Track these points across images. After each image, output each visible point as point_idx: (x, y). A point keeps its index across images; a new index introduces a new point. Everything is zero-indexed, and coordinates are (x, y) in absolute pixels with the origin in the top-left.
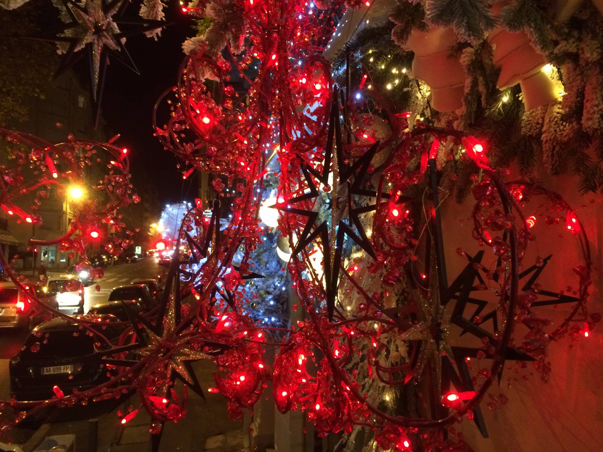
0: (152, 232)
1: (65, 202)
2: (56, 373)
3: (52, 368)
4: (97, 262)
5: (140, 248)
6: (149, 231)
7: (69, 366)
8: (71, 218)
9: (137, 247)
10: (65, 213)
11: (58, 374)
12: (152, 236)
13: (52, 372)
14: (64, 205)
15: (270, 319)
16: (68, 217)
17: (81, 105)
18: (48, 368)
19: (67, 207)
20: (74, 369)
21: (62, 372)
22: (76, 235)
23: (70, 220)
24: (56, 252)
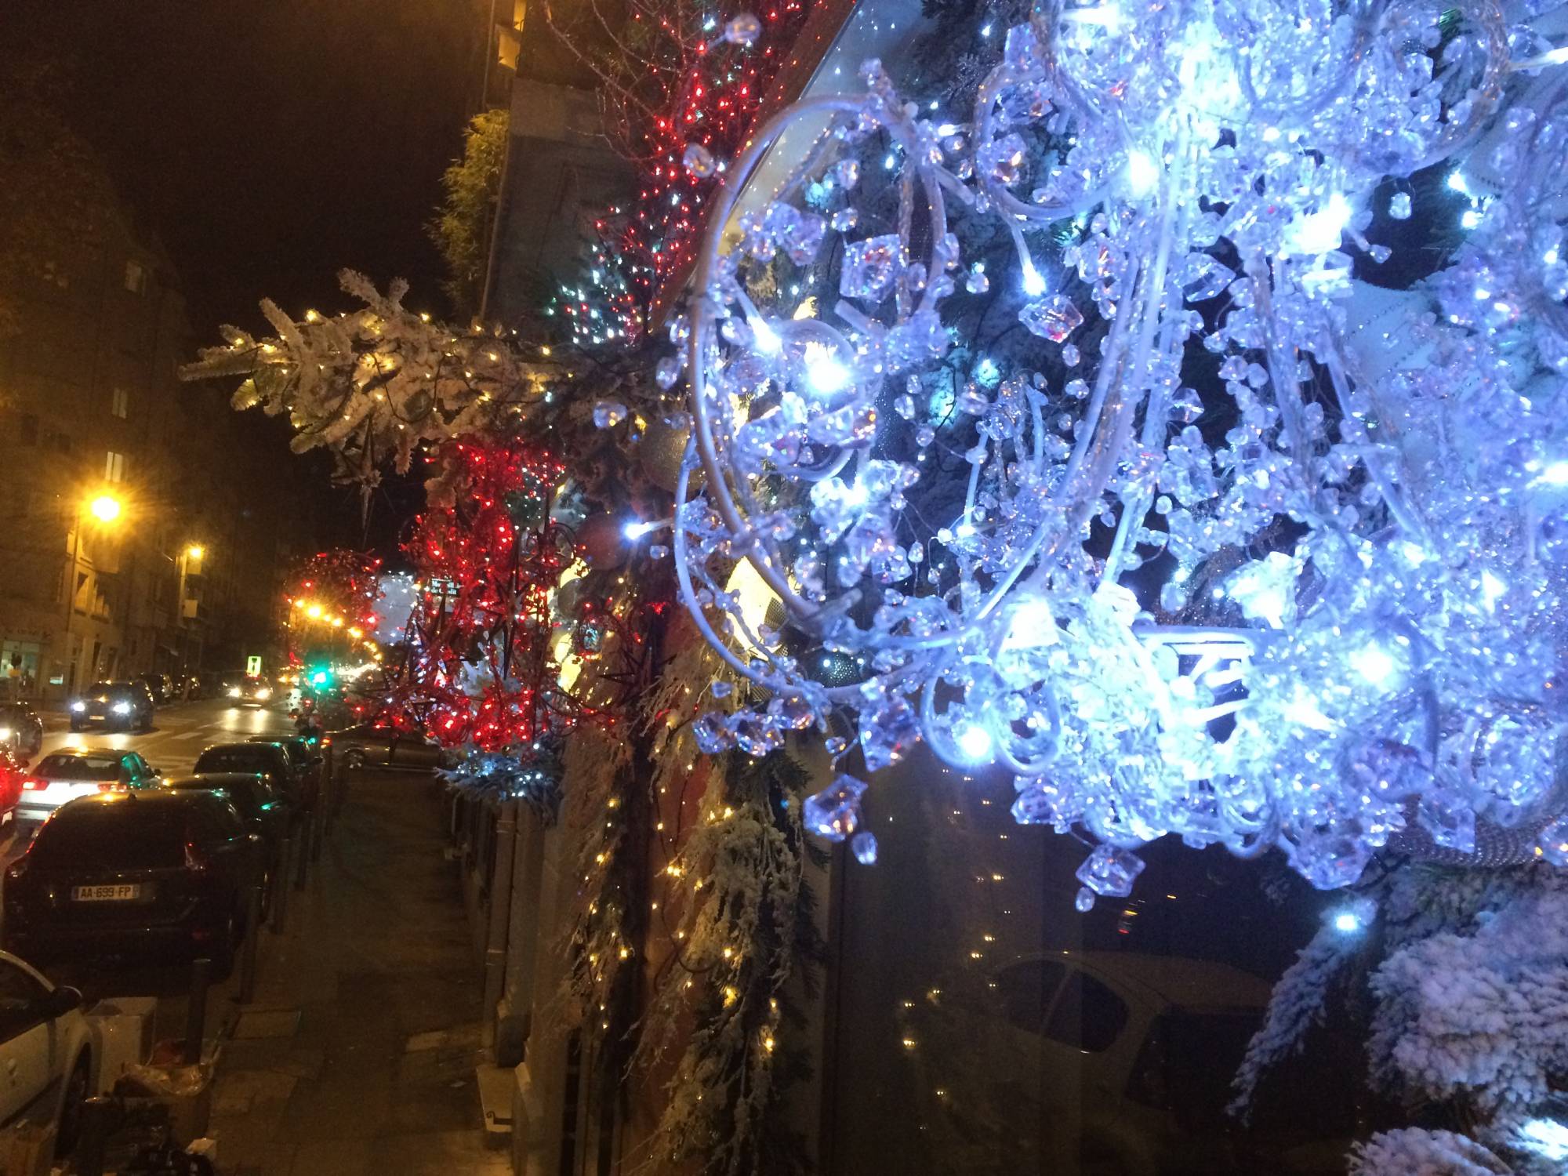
0: (292, 623)
1: (74, 532)
2: (102, 899)
3: (94, 889)
5: (259, 659)
6: (287, 619)
7: (131, 887)
8: (85, 571)
9: (250, 659)
10: (70, 559)
11: (108, 901)
12: (293, 633)
13: (94, 898)
14: (71, 538)
15: (533, 775)
16: (78, 569)
17: (132, 285)
18: (87, 888)
19: (75, 545)
20: (142, 892)
21: (116, 897)
22: (94, 617)
23: (82, 578)
24: (41, 658)
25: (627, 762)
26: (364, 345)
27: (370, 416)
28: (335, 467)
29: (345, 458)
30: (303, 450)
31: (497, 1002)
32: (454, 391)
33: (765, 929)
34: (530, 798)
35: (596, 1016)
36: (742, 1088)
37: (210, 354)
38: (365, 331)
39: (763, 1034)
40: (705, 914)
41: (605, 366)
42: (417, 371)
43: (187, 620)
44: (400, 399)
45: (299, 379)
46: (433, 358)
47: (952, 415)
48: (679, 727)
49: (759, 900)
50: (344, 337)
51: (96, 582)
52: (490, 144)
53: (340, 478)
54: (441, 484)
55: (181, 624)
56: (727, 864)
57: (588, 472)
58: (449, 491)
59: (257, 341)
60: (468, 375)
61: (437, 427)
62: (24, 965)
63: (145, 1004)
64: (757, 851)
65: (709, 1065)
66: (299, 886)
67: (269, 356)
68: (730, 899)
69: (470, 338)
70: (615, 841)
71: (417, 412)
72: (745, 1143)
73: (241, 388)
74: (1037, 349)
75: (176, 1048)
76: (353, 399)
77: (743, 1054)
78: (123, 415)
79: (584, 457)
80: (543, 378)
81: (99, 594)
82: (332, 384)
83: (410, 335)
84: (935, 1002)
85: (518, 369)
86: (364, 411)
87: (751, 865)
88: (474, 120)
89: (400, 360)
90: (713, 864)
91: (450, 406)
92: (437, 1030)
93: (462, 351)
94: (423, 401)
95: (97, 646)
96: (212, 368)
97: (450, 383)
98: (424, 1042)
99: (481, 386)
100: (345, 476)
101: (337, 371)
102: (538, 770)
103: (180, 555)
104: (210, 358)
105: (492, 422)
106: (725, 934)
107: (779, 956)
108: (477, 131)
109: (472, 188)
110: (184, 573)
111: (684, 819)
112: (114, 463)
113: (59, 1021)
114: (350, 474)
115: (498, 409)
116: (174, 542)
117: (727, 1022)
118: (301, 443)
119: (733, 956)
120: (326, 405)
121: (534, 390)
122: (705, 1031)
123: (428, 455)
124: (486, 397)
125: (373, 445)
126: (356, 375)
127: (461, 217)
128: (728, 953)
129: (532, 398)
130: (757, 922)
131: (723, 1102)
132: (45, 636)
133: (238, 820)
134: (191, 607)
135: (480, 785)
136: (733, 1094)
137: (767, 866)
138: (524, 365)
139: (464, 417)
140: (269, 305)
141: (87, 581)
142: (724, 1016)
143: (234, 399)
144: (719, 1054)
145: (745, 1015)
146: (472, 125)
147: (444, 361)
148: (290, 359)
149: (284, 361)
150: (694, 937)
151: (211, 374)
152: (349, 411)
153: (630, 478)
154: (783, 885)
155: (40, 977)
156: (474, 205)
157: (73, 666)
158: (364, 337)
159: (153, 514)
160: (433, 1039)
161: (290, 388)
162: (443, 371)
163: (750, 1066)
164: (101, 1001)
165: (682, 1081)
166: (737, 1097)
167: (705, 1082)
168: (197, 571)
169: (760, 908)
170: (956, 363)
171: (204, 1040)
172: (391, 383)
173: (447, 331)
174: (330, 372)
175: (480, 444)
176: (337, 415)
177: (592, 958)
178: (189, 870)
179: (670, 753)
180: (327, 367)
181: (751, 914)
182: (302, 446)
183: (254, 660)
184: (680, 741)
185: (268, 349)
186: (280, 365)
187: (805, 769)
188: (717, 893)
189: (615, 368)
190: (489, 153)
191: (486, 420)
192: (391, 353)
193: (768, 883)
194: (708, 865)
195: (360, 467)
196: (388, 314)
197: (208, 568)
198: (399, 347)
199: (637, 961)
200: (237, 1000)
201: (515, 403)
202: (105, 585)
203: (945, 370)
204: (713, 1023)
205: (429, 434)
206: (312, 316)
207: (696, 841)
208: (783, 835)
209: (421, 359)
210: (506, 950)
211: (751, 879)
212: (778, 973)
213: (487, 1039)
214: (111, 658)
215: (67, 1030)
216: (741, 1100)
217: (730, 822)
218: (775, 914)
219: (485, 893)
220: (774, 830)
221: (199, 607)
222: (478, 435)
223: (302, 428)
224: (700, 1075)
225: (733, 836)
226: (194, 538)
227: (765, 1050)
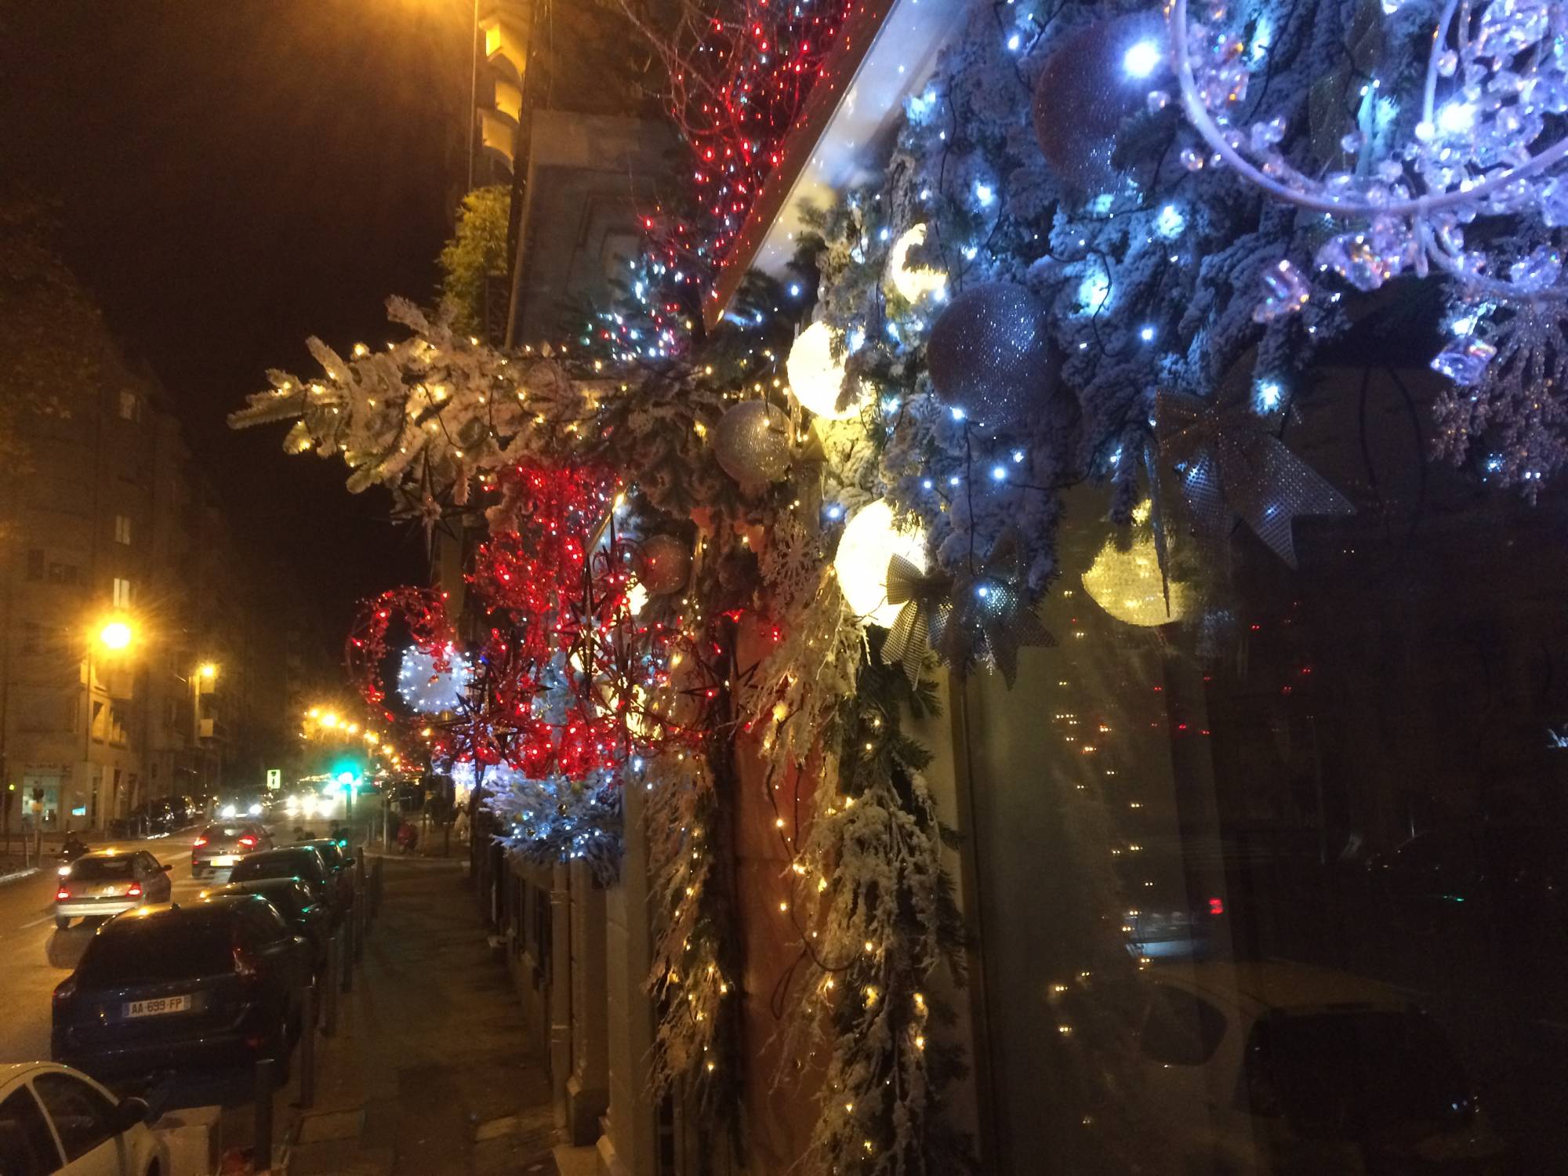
0: (307, 733)
1: (86, 661)
2: (153, 1013)
3: (145, 1003)
4: (168, 812)
5: (278, 772)
6: (301, 729)
7: (182, 998)
8: (100, 700)
9: (269, 772)
10: (84, 689)
11: (160, 1015)
12: (309, 743)
13: (146, 1012)
14: (84, 668)
15: (592, 833)
16: (93, 698)
17: (126, 414)
18: (137, 1004)
19: (89, 674)
20: (193, 1000)
21: (167, 1010)
22: (113, 745)
23: (98, 706)
24: (62, 790)
25: (708, 789)
26: (413, 377)
27: (425, 448)
28: (393, 503)
29: (404, 492)
30: (360, 489)
31: (567, 1080)
32: (507, 416)
33: (906, 918)
34: (590, 857)
35: (701, 1059)
36: (898, 1091)
37: (259, 400)
38: (415, 360)
39: (912, 1032)
40: (837, 910)
41: (662, 374)
42: (470, 398)
43: (204, 740)
44: (454, 428)
45: (351, 416)
46: (484, 383)
47: (1107, 303)
48: (787, 718)
49: (896, 887)
50: (394, 368)
51: (112, 709)
52: (484, 220)
53: (399, 512)
54: (501, 512)
55: (199, 745)
56: (855, 854)
57: (653, 482)
58: (510, 518)
59: (304, 382)
60: (522, 396)
61: (494, 453)
62: (87, 1079)
63: (210, 1113)
64: (885, 837)
65: (859, 1070)
66: (346, 987)
67: (319, 397)
68: (863, 890)
69: (519, 359)
70: (703, 873)
71: (474, 438)
72: (909, 1148)
73: (293, 432)
74: (1228, 185)
75: (246, 1156)
76: (408, 432)
77: (892, 1058)
78: (127, 541)
79: (647, 468)
80: (597, 394)
81: (115, 721)
82: (385, 418)
83: (462, 360)
84: (1085, 985)
85: (571, 387)
86: (418, 443)
87: (881, 855)
88: (466, 200)
89: (452, 387)
90: (839, 855)
91: (503, 432)
92: (506, 1115)
93: (514, 373)
94: (477, 428)
95: (117, 774)
96: (262, 414)
97: (503, 407)
98: (494, 1130)
99: (535, 406)
100: (404, 511)
101: (388, 404)
102: (597, 826)
103: (193, 675)
104: (258, 404)
105: (548, 444)
106: (862, 929)
107: (925, 943)
108: (469, 210)
109: (469, 266)
110: (197, 692)
111: (802, 815)
112: (121, 587)
113: (126, 1134)
114: (410, 508)
115: (553, 429)
116: (187, 661)
117: (871, 1024)
118: (357, 483)
119: (874, 950)
120: (380, 441)
121: (589, 406)
122: (850, 1036)
123: (485, 483)
124: (540, 420)
125: (431, 476)
126: (409, 407)
127: (459, 295)
128: (869, 947)
129: (588, 415)
130: (896, 911)
131: (879, 1108)
132: (64, 768)
133: (282, 923)
134: (207, 726)
135: (537, 850)
136: (889, 1096)
137: (899, 851)
138: (577, 383)
139: (519, 441)
140: (316, 344)
141: (103, 709)
142: (868, 1017)
143: (286, 444)
144: (868, 1057)
145: (890, 1015)
146: (465, 205)
147: (496, 385)
148: (341, 397)
149: (334, 400)
150: (828, 937)
151: (261, 421)
152: (405, 443)
153: (696, 484)
154: (919, 869)
155: (103, 1090)
156: (471, 284)
157: (94, 796)
158: (415, 367)
159: (162, 639)
160: (504, 1125)
161: (342, 426)
162: (496, 396)
163: (903, 1068)
164: (164, 1115)
165: (832, 1090)
166: (894, 1101)
167: (857, 1088)
168: (211, 690)
169: (897, 897)
170: (1104, 248)
171: (274, 1146)
172: (444, 413)
173: (496, 354)
174: (382, 407)
175: (540, 467)
176: (393, 449)
177: (690, 997)
178: (238, 974)
179: (782, 746)
180: (378, 402)
181: (889, 903)
182: (357, 485)
183: (274, 774)
184: (791, 733)
185: (317, 390)
186: (330, 405)
187: (924, 748)
188: (849, 886)
189: (671, 374)
190: (484, 230)
191: (542, 442)
192: (442, 381)
193: (902, 870)
194: (834, 859)
195: (420, 500)
196: (438, 340)
197: (222, 686)
198: (449, 375)
199: (738, 995)
200: (298, 1106)
201: (570, 421)
202: (121, 712)
203: (1091, 257)
204: (858, 1026)
205: (485, 463)
206: (360, 350)
207: (821, 835)
208: (912, 818)
209: (471, 385)
210: (571, 1024)
211: (884, 868)
212: (926, 961)
213: (559, 1118)
214: (131, 783)
215: (135, 1145)
216: (898, 1103)
217: (853, 811)
218: (914, 901)
219: (541, 972)
220: (901, 814)
221: (215, 726)
222: (536, 457)
223: (357, 468)
224: (851, 1082)
225: (858, 824)
226: (208, 655)
227: (914, 1048)
